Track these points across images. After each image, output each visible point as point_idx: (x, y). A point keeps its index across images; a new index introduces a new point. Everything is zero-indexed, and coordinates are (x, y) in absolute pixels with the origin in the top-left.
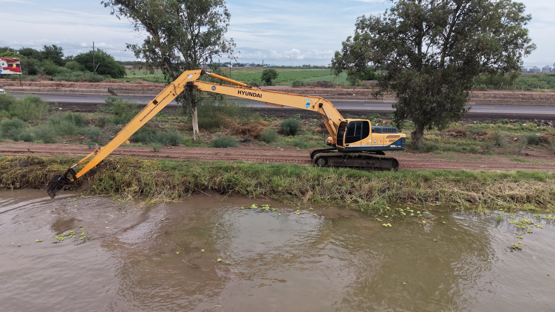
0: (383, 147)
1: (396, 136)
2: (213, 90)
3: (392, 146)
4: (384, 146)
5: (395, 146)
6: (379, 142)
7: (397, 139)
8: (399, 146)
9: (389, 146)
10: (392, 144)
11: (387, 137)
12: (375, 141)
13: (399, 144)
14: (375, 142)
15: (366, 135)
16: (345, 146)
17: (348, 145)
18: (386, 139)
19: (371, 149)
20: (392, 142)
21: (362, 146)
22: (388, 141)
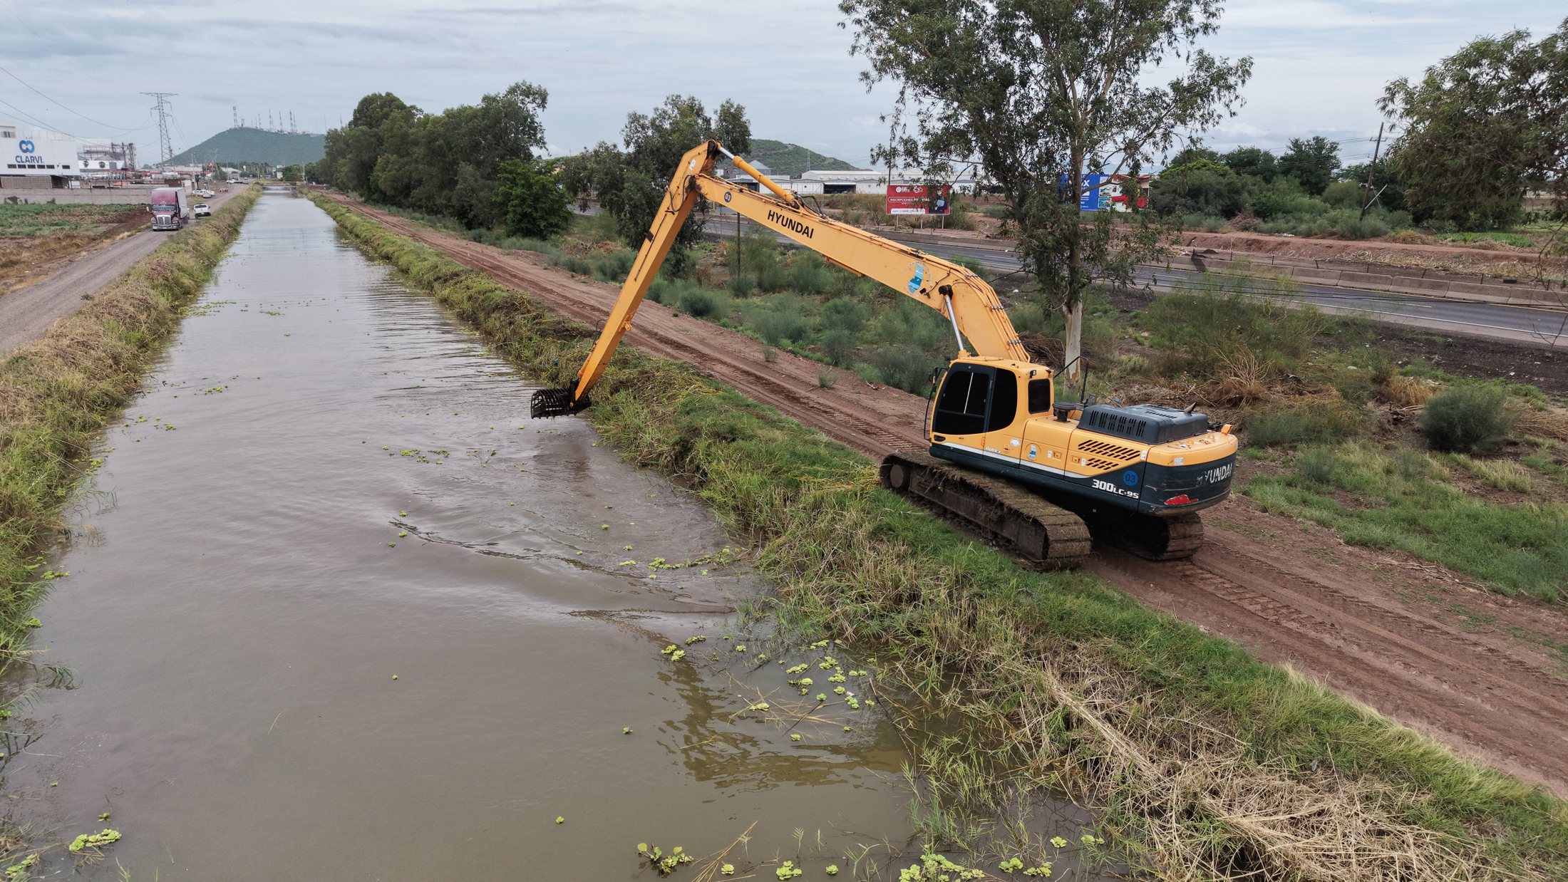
0: (1064, 477)
1: (1119, 450)
2: (727, 201)
3: (1098, 484)
4: (1068, 474)
5: (1113, 489)
6: (1050, 455)
7: (1123, 464)
8: (1130, 494)
9: (1089, 481)
10: (1100, 477)
11: (1081, 446)
12: (1033, 448)
13: (1130, 484)
14: (1033, 453)
15: (1003, 417)
16: (933, 441)
17: (943, 439)
18: (1074, 451)
19: (1017, 473)
20: (1102, 471)
21: (986, 454)
22: (1084, 462)
